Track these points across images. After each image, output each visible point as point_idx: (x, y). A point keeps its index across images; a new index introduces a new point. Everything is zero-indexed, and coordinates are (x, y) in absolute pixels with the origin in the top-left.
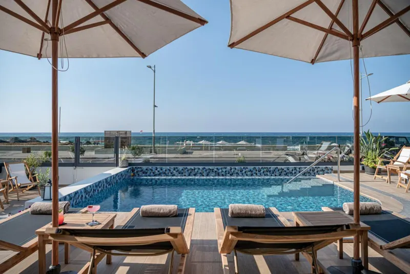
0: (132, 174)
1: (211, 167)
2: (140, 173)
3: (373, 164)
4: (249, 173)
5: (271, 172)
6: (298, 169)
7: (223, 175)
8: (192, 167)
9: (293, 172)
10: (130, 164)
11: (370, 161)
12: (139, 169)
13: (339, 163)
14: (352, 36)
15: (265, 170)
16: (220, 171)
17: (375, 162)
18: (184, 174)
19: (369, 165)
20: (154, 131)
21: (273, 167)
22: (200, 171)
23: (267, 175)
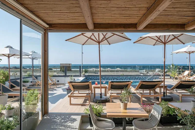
0: (86, 79)
1: (115, 77)
2: (89, 79)
3: (174, 76)
4: (128, 79)
5: (137, 79)
6: (146, 78)
7: (119, 80)
8: (108, 77)
9: (145, 79)
10: (85, 76)
11: (173, 75)
12: (88, 78)
13: (161, 76)
14: (164, 43)
15: (134, 78)
16: (118, 78)
17: (175, 75)
18: (105, 79)
19: (173, 76)
20: (82, 64)
21: (137, 77)
22: (111, 78)
23: (135, 80)
